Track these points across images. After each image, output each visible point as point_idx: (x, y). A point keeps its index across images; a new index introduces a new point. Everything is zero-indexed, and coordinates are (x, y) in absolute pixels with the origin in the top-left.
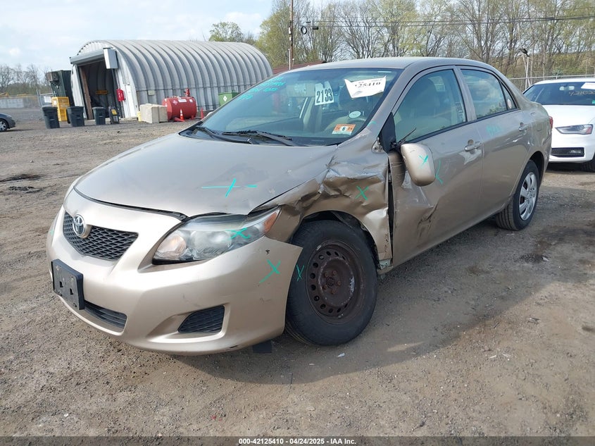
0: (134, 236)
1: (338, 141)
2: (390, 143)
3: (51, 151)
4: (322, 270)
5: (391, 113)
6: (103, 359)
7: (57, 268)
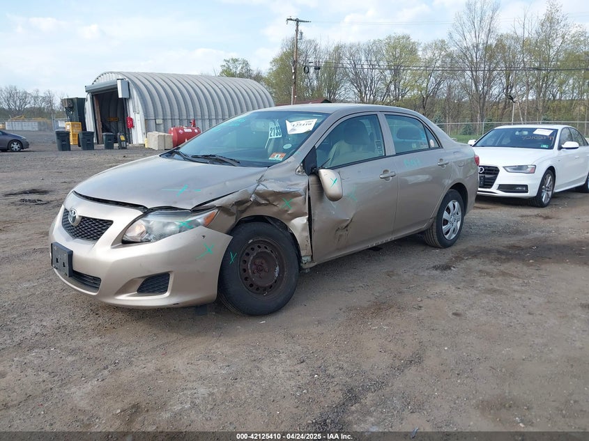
0: (110, 223)
1: (269, 165)
2: (311, 167)
3: (61, 171)
4: (252, 258)
5: (314, 146)
6: (84, 319)
7: (55, 248)
